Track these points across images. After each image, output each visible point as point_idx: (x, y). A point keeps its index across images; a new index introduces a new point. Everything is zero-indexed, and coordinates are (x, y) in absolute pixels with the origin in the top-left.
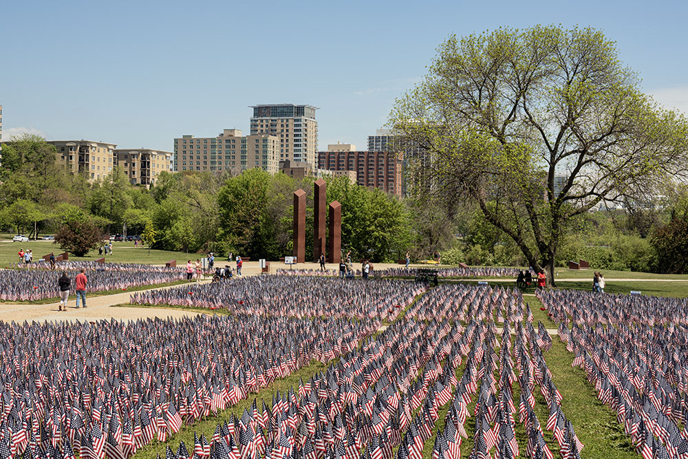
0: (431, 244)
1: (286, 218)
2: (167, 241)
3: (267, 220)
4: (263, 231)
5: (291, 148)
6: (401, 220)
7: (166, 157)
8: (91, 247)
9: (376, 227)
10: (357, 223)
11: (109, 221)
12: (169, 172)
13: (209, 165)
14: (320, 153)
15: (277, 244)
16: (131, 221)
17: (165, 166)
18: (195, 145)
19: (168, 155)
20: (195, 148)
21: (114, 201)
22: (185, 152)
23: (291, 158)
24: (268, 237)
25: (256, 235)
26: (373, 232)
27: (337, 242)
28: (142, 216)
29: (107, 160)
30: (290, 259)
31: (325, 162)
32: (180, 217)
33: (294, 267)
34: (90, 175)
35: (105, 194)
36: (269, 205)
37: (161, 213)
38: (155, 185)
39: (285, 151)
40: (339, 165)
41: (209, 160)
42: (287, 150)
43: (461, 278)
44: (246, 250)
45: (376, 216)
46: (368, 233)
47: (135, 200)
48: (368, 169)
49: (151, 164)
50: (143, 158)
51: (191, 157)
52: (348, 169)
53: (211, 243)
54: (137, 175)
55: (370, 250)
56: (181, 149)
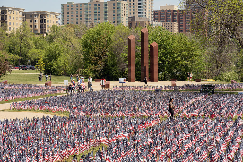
0: (217, 68)
1: (124, 54)
2: (54, 69)
3: (112, 55)
4: (110, 62)
5: (136, 8)
6: (197, 53)
7: (56, 16)
8: (3, 74)
9: (182, 58)
10: (169, 56)
11: (18, 57)
12: (58, 26)
13: (84, 20)
14: (155, 12)
15: (119, 70)
16: (33, 57)
17: (55, 22)
18: (74, 8)
19: (57, 15)
20: (75, 10)
21: (22, 44)
22: (68, 12)
23: (136, 15)
24: (113, 66)
25: (106, 65)
26: (179, 61)
27: (156, 68)
28: (40, 53)
29: (19, 19)
30: (122, 80)
31: (158, 17)
32: (62, 54)
33: (124, 84)
34: (8, 29)
35: (17, 40)
36: (113, 46)
37: (50, 52)
38: (49, 34)
39: (132, 10)
40: (167, 19)
41: (84, 17)
42: (134, 10)
43: (231, 90)
44: (100, 74)
45: (181, 51)
46: (176, 62)
47: (36, 43)
48: (186, 21)
49: (46, 21)
50: (41, 16)
51: (72, 16)
52: (173, 21)
53: (81, 70)
54: (38, 28)
55: (178, 73)
56: (66, 11)
